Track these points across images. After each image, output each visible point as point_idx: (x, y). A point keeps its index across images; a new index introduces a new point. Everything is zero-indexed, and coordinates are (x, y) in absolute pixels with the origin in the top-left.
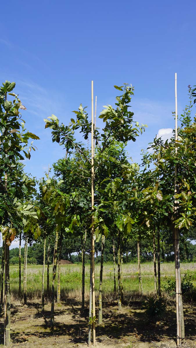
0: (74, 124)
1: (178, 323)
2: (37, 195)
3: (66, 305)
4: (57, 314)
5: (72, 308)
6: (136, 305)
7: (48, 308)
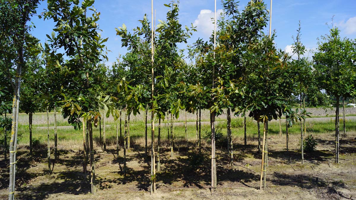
0: (139, 31)
1: (212, 178)
2: (111, 75)
3: (134, 151)
4: (128, 160)
5: (138, 153)
6: (183, 151)
7: (121, 154)
